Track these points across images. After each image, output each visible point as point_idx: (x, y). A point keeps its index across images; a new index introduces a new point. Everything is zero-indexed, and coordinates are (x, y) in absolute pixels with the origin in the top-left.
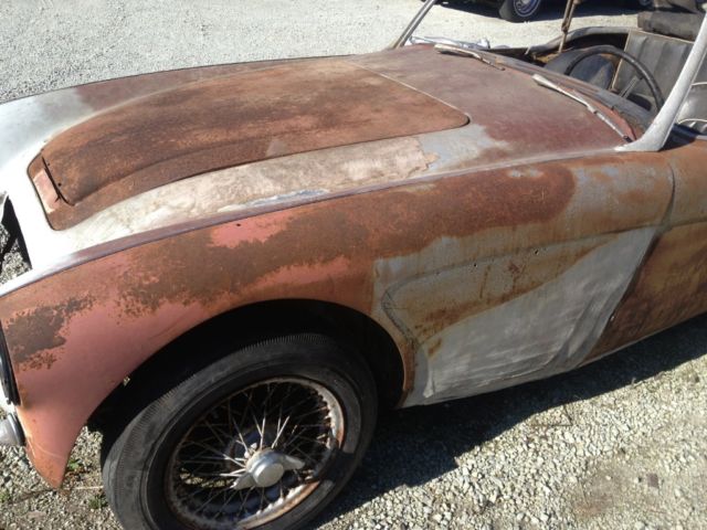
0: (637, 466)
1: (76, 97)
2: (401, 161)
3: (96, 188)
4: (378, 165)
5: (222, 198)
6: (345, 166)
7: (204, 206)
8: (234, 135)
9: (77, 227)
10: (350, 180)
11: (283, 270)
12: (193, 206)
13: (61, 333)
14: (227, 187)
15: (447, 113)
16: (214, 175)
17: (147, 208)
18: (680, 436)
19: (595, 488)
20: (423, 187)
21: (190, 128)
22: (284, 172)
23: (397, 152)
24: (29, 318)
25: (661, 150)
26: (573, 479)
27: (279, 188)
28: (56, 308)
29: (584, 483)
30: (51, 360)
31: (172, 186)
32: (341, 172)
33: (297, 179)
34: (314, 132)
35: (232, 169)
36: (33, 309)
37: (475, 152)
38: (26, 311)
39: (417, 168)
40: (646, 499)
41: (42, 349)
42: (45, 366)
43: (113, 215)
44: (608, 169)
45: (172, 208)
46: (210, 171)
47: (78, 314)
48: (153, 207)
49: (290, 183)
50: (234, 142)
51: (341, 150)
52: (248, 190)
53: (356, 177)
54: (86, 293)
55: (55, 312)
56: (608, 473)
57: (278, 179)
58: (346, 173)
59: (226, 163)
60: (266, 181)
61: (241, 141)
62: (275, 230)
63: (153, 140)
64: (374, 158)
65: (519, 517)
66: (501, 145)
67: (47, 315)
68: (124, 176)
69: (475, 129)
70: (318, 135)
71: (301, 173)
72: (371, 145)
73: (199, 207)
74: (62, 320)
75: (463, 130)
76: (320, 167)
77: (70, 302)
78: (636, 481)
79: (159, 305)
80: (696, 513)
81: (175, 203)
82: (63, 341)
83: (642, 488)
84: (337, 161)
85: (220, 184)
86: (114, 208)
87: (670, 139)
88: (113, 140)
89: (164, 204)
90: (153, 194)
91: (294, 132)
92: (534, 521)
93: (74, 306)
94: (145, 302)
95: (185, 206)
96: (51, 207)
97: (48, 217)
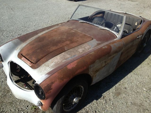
0: (122, 86)
1: (19, 40)
2: (86, 48)
3: (39, 61)
4: (83, 49)
5: (62, 59)
6: (78, 50)
7: (60, 61)
8: (58, 47)
9: (39, 68)
10: (80, 53)
11: (78, 70)
12: (58, 61)
13: (52, 88)
14: (62, 57)
15: (89, 37)
16: (59, 55)
17: (50, 63)
18: (127, 80)
19: (118, 91)
20: (93, 53)
21: (50, 46)
22: (70, 53)
23: (85, 46)
24: (46, 86)
25: (121, 39)
26: (114, 91)
27: (70, 56)
28: (50, 84)
29: (116, 91)
30: (51, 92)
31: (53, 58)
32: (78, 51)
33: (72, 54)
34: (70, 44)
35: (61, 54)
36: (46, 85)
37: (96, 44)
38: (45, 85)
39: (89, 49)
40: (125, 91)
41: (49, 91)
42: (50, 93)
43: (45, 65)
44: (115, 44)
45: (55, 62)
46: (58, 55)
47: (53, 84)
48: (52, 63)
49: (71, 55)
50: (59, 48)
51: (76, 47)
52: (66, 57)
53: (81, 52)
54: (54, 81)
55: (50, 85)
56: (119, 88)
57: (69, 54)
58: (79, 51)
59: (60, 53)
60: (68, 55)
61: (60, 48)
62: (76, 65)
63: (45, 50)
64: (82, 48)
65: (109, 98)
66: (99, 42)
67: (49, 85)
68: (43, 58)
69: (94, 40)
70: (72, 45)
71: (72, 53)
72: (80, 45)
73: (59, 62)
74: (51, 86)
75: (93, 40)
76: (75, 51)
77: (52, 82)
78: (123, 89)
79: (64, 80)
80: (132, 92)
81: (55, 61)
82: (52, 89)
83: (124, 90)
84: (77, 49)
85: (61, 57)
86: (45, 64)
87: (122, 37)
88: (38, 51)
89: (53, 62)
90: (50, 60)
91: (67, 45)
92: (111, 98)
93: (52, 83)
94: (62, 80)
95: (57, 62)
96: (30, 65)
97: (31, 67)
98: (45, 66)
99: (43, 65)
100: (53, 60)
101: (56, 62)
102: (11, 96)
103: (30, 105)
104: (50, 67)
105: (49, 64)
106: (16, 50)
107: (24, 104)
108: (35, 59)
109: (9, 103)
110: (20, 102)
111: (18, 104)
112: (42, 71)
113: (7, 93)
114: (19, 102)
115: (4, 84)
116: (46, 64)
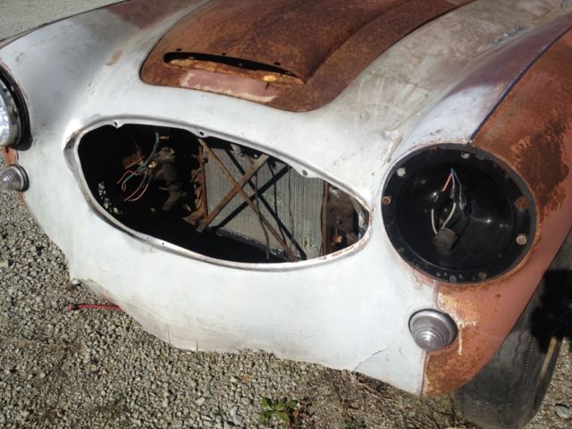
1: (114, 16)
6: (520, 6)
13: (563, 160)
17: (410, 62)
24: (531, 150)
27: (501, 26)
28: (546, 133)
32: (523, 11)
41: (556, 183)
43: (377, 76)
45: (434, 56)
48: (416, 60)
49: (503, 22)
53: (538, 14)
55: (549, 138)
57: (489, 17)
58: (527, 11)
60: (485, 23)
71: (500, 14)
74: (558, 144)
81: (433, 51)
82: (567, 170)
84: (509, 3)
85: (453, 30)
88: (285, 17)
89: (424, 54)
90: (400, 49)
95: (445, 52)
96: (265, 95)
97: (273, 105)
98: (380, 82)
99: (364, 78)
100: (415, 45)
101: (440, 54)
102: (94, 368)
103: (245, 401)
104: (416, 85)
105: (402, 65)
106: (110, 64)
107: (200, 402)
108: (296, 52)
109: (99, 408)
110: (170, 391)
111: (165, 404)
112: (376, 112)
113: (65, 357)
114: (166, 394)
115: (27, 310)
116: (383, 69)
